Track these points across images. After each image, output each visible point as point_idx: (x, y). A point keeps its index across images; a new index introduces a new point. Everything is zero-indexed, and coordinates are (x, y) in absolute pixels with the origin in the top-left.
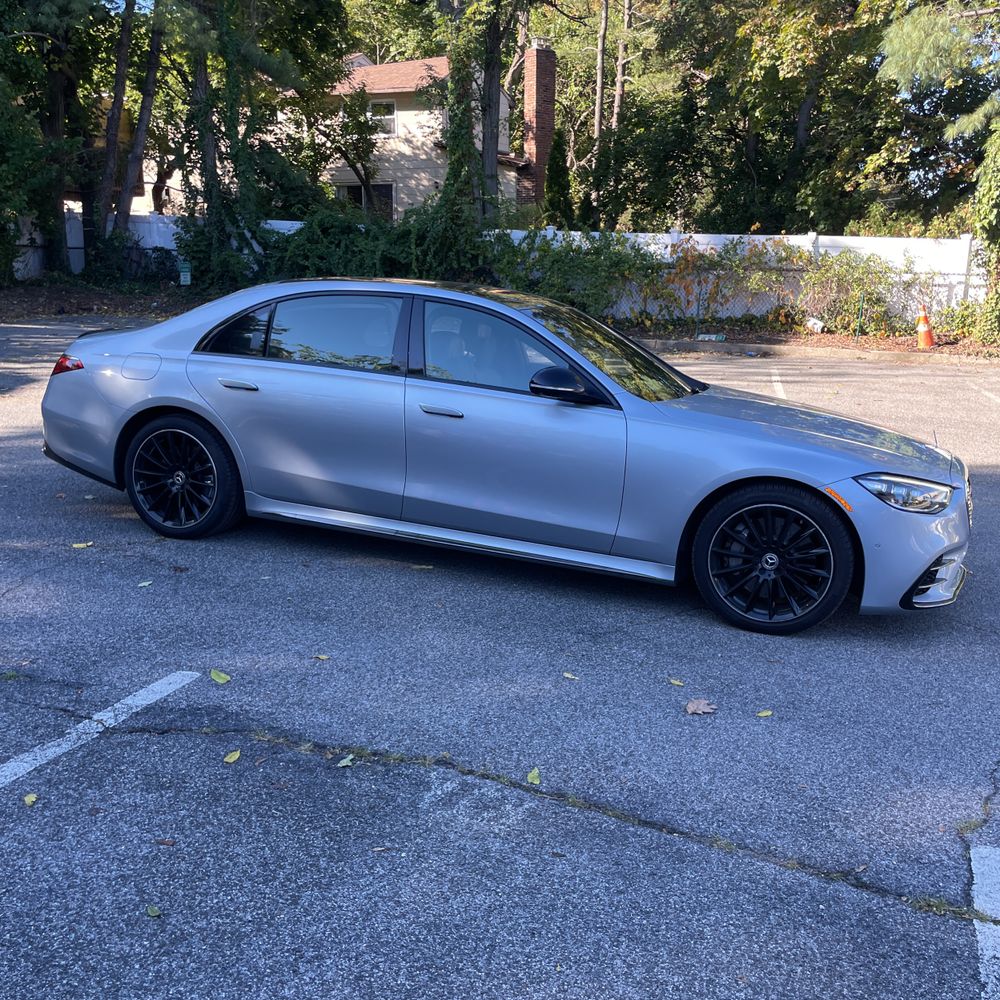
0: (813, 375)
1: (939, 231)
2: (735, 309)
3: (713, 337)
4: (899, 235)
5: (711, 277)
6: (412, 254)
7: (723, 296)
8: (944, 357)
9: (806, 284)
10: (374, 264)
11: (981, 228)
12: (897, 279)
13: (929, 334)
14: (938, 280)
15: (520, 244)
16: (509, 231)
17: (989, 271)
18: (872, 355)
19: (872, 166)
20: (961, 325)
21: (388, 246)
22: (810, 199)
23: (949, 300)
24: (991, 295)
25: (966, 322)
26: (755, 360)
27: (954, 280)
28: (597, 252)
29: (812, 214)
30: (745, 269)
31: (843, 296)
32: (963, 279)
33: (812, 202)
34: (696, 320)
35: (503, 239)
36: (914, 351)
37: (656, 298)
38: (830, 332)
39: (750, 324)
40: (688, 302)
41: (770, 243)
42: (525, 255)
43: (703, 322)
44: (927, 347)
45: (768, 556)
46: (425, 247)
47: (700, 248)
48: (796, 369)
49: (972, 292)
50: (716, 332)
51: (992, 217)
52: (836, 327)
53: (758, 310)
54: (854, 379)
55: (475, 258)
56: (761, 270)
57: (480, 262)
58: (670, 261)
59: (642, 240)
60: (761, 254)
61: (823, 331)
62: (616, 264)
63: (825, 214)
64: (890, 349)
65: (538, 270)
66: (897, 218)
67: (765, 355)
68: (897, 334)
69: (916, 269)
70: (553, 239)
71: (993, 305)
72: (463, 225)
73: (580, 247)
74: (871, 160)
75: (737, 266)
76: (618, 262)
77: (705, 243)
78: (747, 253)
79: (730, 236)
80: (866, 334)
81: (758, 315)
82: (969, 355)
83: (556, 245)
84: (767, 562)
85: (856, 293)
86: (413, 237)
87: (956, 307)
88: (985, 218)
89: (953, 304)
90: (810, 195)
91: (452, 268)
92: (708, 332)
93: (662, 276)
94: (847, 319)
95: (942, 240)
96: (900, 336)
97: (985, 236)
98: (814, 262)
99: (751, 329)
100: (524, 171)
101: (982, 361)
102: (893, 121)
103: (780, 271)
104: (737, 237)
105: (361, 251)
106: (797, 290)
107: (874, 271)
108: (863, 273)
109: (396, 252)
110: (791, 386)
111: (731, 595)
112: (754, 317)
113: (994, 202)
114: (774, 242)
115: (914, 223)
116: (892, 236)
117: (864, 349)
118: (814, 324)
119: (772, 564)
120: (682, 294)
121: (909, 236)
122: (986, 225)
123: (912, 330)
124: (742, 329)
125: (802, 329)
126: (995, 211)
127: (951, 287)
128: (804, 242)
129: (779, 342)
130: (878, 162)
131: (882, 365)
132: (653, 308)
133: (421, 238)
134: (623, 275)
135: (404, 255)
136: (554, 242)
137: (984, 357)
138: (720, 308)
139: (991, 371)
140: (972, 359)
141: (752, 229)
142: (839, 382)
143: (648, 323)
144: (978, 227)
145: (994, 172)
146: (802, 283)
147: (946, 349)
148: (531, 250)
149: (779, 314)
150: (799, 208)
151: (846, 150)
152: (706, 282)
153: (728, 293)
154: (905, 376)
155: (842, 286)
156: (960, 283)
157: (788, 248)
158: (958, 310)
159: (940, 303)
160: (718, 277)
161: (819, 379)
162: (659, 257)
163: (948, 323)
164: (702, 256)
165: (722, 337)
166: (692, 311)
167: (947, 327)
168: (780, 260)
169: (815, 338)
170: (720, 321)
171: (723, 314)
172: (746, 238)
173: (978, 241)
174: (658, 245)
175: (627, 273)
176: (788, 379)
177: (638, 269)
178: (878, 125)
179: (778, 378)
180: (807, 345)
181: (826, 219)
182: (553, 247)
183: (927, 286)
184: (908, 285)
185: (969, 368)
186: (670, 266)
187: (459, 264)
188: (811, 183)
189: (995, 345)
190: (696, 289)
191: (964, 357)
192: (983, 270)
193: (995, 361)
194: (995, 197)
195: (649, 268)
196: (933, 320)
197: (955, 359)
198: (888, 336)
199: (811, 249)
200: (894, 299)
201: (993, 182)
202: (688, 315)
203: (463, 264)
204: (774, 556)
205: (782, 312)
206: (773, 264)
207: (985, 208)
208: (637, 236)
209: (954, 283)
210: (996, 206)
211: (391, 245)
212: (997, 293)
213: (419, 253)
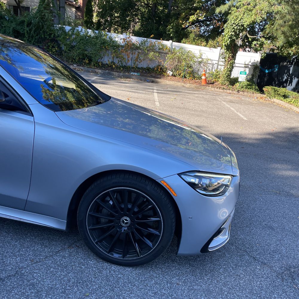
0: (168, 91)
1: (211, 45)
2: (144, 65)
3: (136, 74)
4: (198, 45)
5: (136, 52)
6: (25, 30)
7: (140, 59)
8: (210, 88)
9: (168, 58)
10: (10, 32)
11: (225, 45)
12: (197, 60)
13: (206, 79)
14: (210, 62)
15: (69, 32)
16: (64, 26)
17: (225, 60)
18: (188, 85)
19: (192, 19)
20: (215, 78)
21: (16, 26)
22: (171, 30)
23: (212, 69)
24: (225, 69)
25: (217, 77)
26: (149, 84)
27: (214, 62)
28: (97, 38)
29: (171, 35)
30: (148, 51)
31: (179, 64)
32: (217, 62)
33: (172, 31)
34: (130, 67)
35: (62, 29)
36: (201, 85)
37: (117, 58)
38: (174, 76)
39: (149, 70)
40: (128, 60)
41: (157, 42)
42: (70, 36)
43: (133, 68)
44: (205, 84)
45: (125, 218)
46: (31, 27)
47: (133, 41)
48: (162, 88)
49: (219, 67)
50: (137, 72)
51: (228, 42)
52: (176, 74)
53: (152, 66)
54: (181, 94)
55: (51, 34)
56: (153, 51)
57: (52, 36)
58: (123, 44)
59: (113, 36)
60: (154, 46)
61: (172, 75)
62: (104, 43)
63: (176, 35)
64: (193, 84)
65: (74, 42)
66: (198, 39)
67: (153, 82)
68: (195, 79)
69: (203, 57)
70: (81, 31)
71: (226, 72)
72: (46, 21)
73: (90, 35)
74: (191, 17)
75: (145, 49)
76: (104, 42)
77: (135, 40)
78: (149, 45)
79: (144, 38)
80: (186, 78)
81: (152, 68)
82: (217, 88)
83: (82, 34)
84: (123, 222)
85: (184, 63)
86: (26, 24)
87: (214, 72)
88: (226, 42)
89: (213, 70)
90: (171, 28)
91: (42, 38)
92: (134, 72)
93: (119, 50)
94: (180, 72)
95: (211, 48)
96: (196, 79)
97: (225, 48)
98: (171, 51)
99: (149, 72)
100: (78, 9)
101: (221, 90)
102: (199, 5)
103: (159, 53)
104: (146, 39)
105: (5, 26)
106: (165, 60)
107: (190, 56)
108: (186, 57)
109: (19, 28)
110: (160, 94)
111: (100, 241)
112: (150, 68)
113: (229, 36)
114: (158, 42)
115: (203, 42)
116: (196, 45)
117: (185, 83)
118: (170, 73)
119: (126, 223)
120: (126, 57)
121: (201, 46)
122: (226, 44)
123: (200, 78)
124: (146, 72)
125: (166, 74)
126: (230, 40)
127: (213, 65)
128: (168, 43)
129: (158, 78)
130: (193, 18)
131: (190, 89)
132: (116, 61)
133: (29, 24)
134: (105, 48)
135: (22, 30)
136: (81, 33)
137: (222, 89)
138: (139, 64)
139: (224, 94)
140: (218, 90)
141: (151, 37)
142: (176, 94)
143: (114, 66)
144: (224, 45)
145: (230, 26)
146: (166, 58)
147: (210, 85)
148: (73, 34)
149: (158, 68)
150: (167, 33)
151: (183, 14)
152: (135, 54)
153: (142, 58)
154: (198, 94)
155: (179, 61)
156: (216, 63)
157: (163, 45)
158: (215, 73)
159: (209, 70)
160: (139, 52)
161: (170, 93)
162: (119, 43)
163: (211, 77)
164: (133, 44)
165: (139, 74)
166: (130, 64)
167: (211, 78)
168: (160, 49)
169: (169, 78)
170: (139, 68)
171: (140, 66)
172: (149, 40)
173: (223, 50)
174: (119, 38)
175: (107, 47)
176: (160, 92)
177: (111, 46)
178: (194, 5)
179: (156, 91)
180: (167, 80)
181: (176, 37)
182: (81, 34)
183: (206, 64)
184: (200, 63)
185: (217, 93)
186: (122, 46)
187: (44, 36)
188: (172, 24)
189: (225, 85)
190: (131, 56)
191: (216, 88)
192: (224, 60)
193: (225, 91)
194: (230, 35)
195: (115, 46)
196: (207, 75)
197: (213, 89)
198: (193, 79)
199: (170, 46)
200: (196, 66)
201: (230, 29)
202: (128, 65)
203: (46, 36)
204: (128, 219)
205: (160, 67)
206: (157, 50)
207: (226, 38)
208: (111, 34)
209: (214, 63)
210: (230, 38)
211: (17, 25)
212: (227, 68)
213: (28, 30)
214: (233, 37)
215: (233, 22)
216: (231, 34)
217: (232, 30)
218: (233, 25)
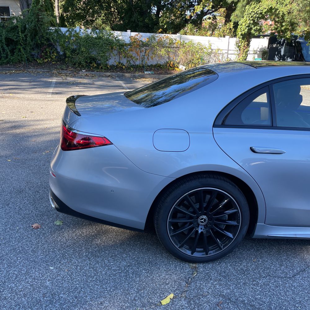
3: (150, 73)
4: (203, 35)
5: (144, 49)
6: (20, 37)
11: (241, 34)
14: (219, 52)
15: (65, 33)
16: (60, 28)
17: (240, 49)
23: (222, 59)
24: (240, 57)
27: (224, 52)
29: (165, 26)
32: (227, 51)
34: (141, 66)
39: (160, 67)
41: (165, 37)
46: (26, 33)
49: (230, 56)
50: (150, 71)
51: (246, 30)
53: (162, 62)
55: (48, 39)
58: (129, 43)
69: (212, 48)
70: (79, 32)
75: (156, 46)
78: (158, 41)
79: (151, 34)
88: (243, 30)
92: (147, 71)
93: (126, 49)
94: (193, 66)
95: (221, 38)
97: (241, 37)
99: (161, 69)
103: (171, 48)
109: (11, 36)
116: (201, 36)
118: (182, 67)
121: (207, 36)
124: (158, 69)
125: (179, 69)
126: (247, 28)
127: (223, 54)
132: (124, 61)
134: (112, 48)
141: (159, 32)
143: (124, 67)
145: (248, 14)
146: (179, 52)
148: (71, 36)
156: (225, 53)
157: (172, 39)
162: (124, 41)
165: (153, 72)
166: (138, 63)
168: (170, 44)
172: (157, 35)
174: (123, 36)
175: (114, 47)
182: (80, 35)
187: (40, 41)
195: (121, 45)
201: (247, 18)
203: (42, 42)
205: (171, 63)
206: (167, 45)
209: (224, 53)
210: (248, 26)
211: (8, 32)
212: (243, 56)
213: (23, 36)
214: (251, 25)
215: (251, 10)
216: (250, 23)
217: (251, 19)
218: (252, 13)
